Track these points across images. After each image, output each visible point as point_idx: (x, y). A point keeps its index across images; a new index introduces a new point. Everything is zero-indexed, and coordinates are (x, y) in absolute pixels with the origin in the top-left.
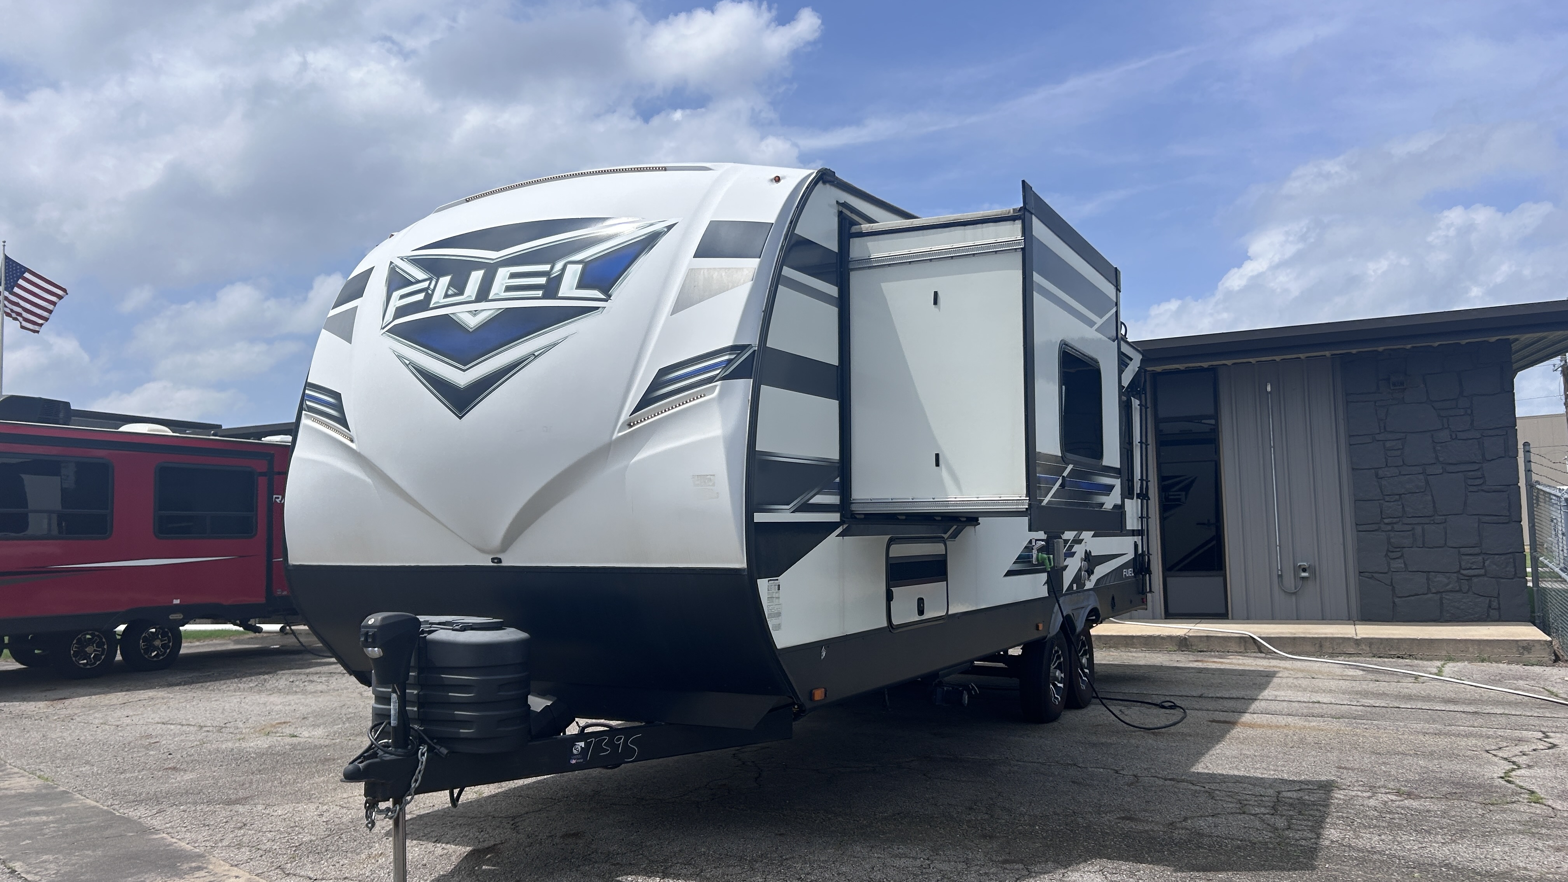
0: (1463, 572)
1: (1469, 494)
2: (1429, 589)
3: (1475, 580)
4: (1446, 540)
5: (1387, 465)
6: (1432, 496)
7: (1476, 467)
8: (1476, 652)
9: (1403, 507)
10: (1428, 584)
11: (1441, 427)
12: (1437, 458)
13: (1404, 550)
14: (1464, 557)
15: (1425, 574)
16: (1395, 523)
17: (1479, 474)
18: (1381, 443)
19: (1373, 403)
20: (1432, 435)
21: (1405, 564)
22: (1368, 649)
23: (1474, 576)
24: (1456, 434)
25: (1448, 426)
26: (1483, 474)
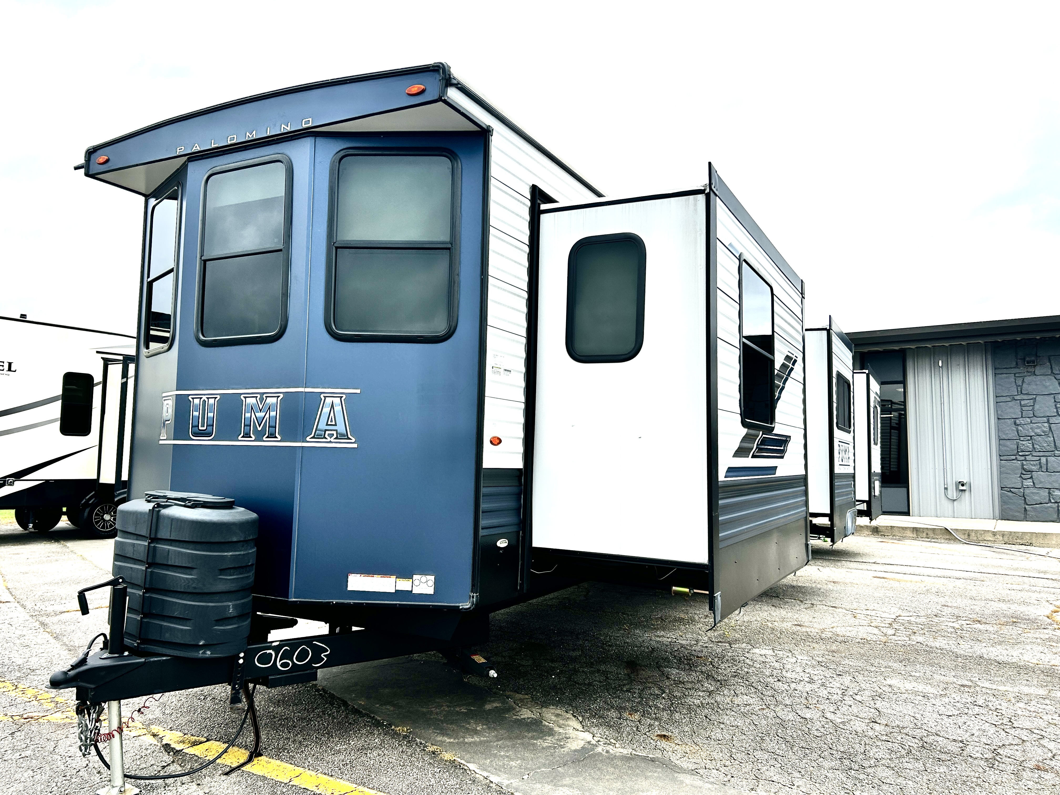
2: (1050, 500)
5: (1022, 416)
6: (1053, 437)
9: (1033, 444)
10: (1050, 497)
13: (1033, 473)
15: (1047, 490)
16: (1027, 456)
18: (1018, 401)
19: (1013, 375)
20: (1054, 397)
21: (1034, 483)
22: (1001, 538)
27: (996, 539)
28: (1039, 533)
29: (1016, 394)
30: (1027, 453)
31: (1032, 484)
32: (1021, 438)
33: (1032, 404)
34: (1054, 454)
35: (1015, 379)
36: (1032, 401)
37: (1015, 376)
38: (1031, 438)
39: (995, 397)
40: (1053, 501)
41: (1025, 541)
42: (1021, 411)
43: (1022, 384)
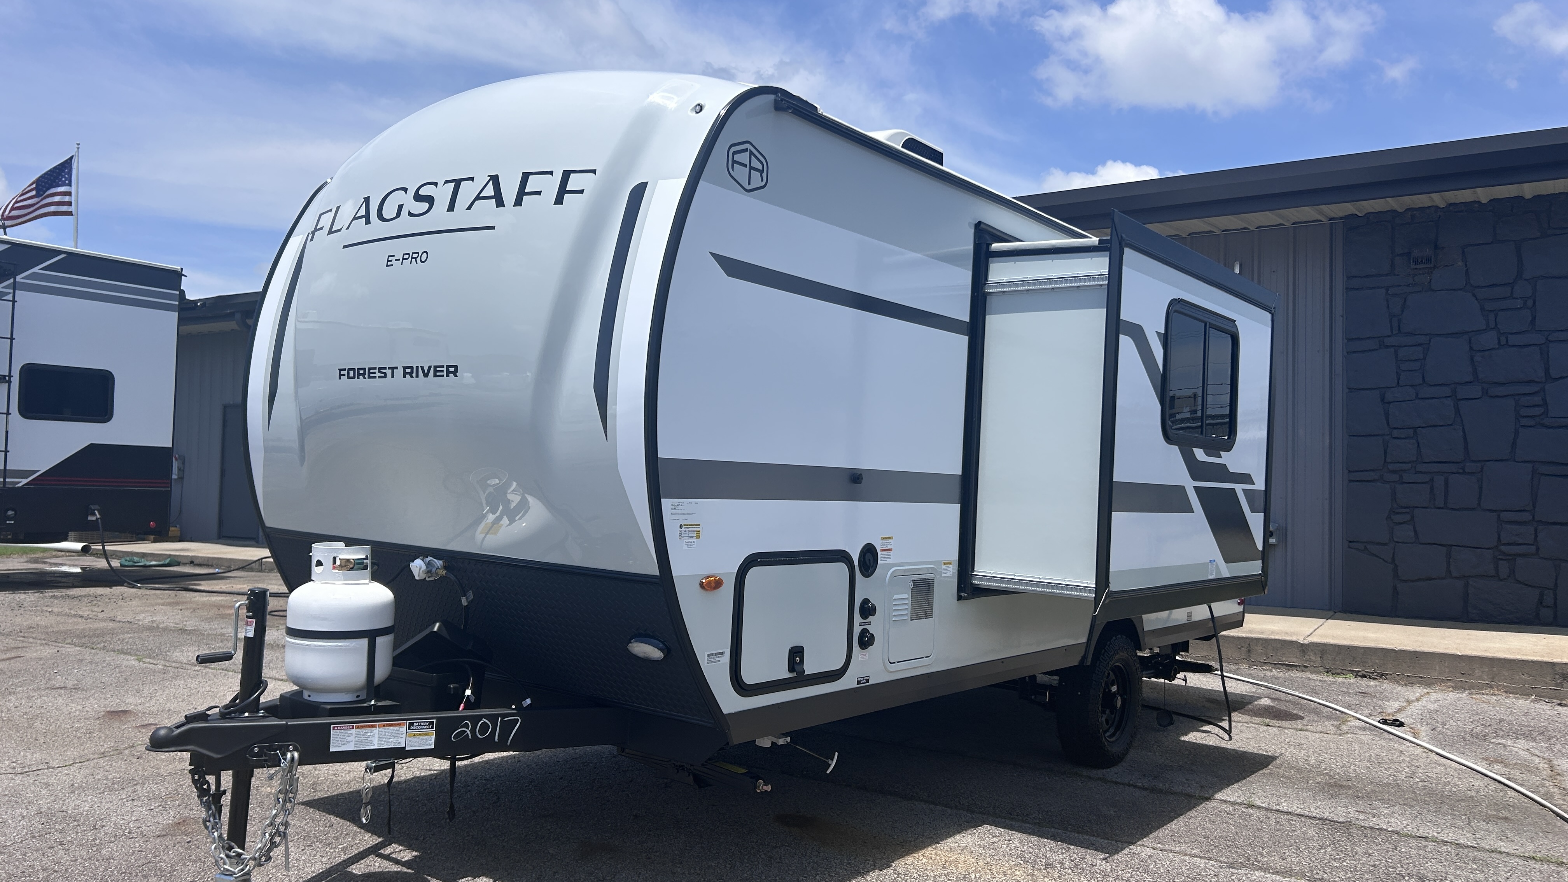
0: (1503, 548)
1: (1521, 430)
2: (1449, 571)
3: (1520, 560)
4: (1480, 498)
5: (1398, 383)
6: (1463, 431)
7: (1535, 388)
8: (1486, 678)
9: (1418, 445)
10: (1449, 564)
11: (1484, 327)
12: (1475, 373)
13: (1416, 510)
14: (1506, 526)
15: (1445, 548)
16: (1405, 471)
17: (1537, 400)
18: (1392, 350)
19: (1384, 290)
20: (1470, 340)
21: (1415, 531)
22: (1319, 659)
23: (1520, 555)
24: (1507, 338)
25: (1496, 325)
26: (1544, 400)
27: (1306, 661)
28: (1401, 651)
29: (1389, 333)
30: (1405, 466)
31: (1412, 534)
32: (1395, 431)
33: (1421, 356)
34: (1463, 468)
35: (1387, 301)
36: (1420, 348)
37: (1387, 293)
38: (1415, 433)
39: (1345, 341)
40: (1455, 573)
41: (1371, 669)
42: (1397, 373)
43: (1402, 311)
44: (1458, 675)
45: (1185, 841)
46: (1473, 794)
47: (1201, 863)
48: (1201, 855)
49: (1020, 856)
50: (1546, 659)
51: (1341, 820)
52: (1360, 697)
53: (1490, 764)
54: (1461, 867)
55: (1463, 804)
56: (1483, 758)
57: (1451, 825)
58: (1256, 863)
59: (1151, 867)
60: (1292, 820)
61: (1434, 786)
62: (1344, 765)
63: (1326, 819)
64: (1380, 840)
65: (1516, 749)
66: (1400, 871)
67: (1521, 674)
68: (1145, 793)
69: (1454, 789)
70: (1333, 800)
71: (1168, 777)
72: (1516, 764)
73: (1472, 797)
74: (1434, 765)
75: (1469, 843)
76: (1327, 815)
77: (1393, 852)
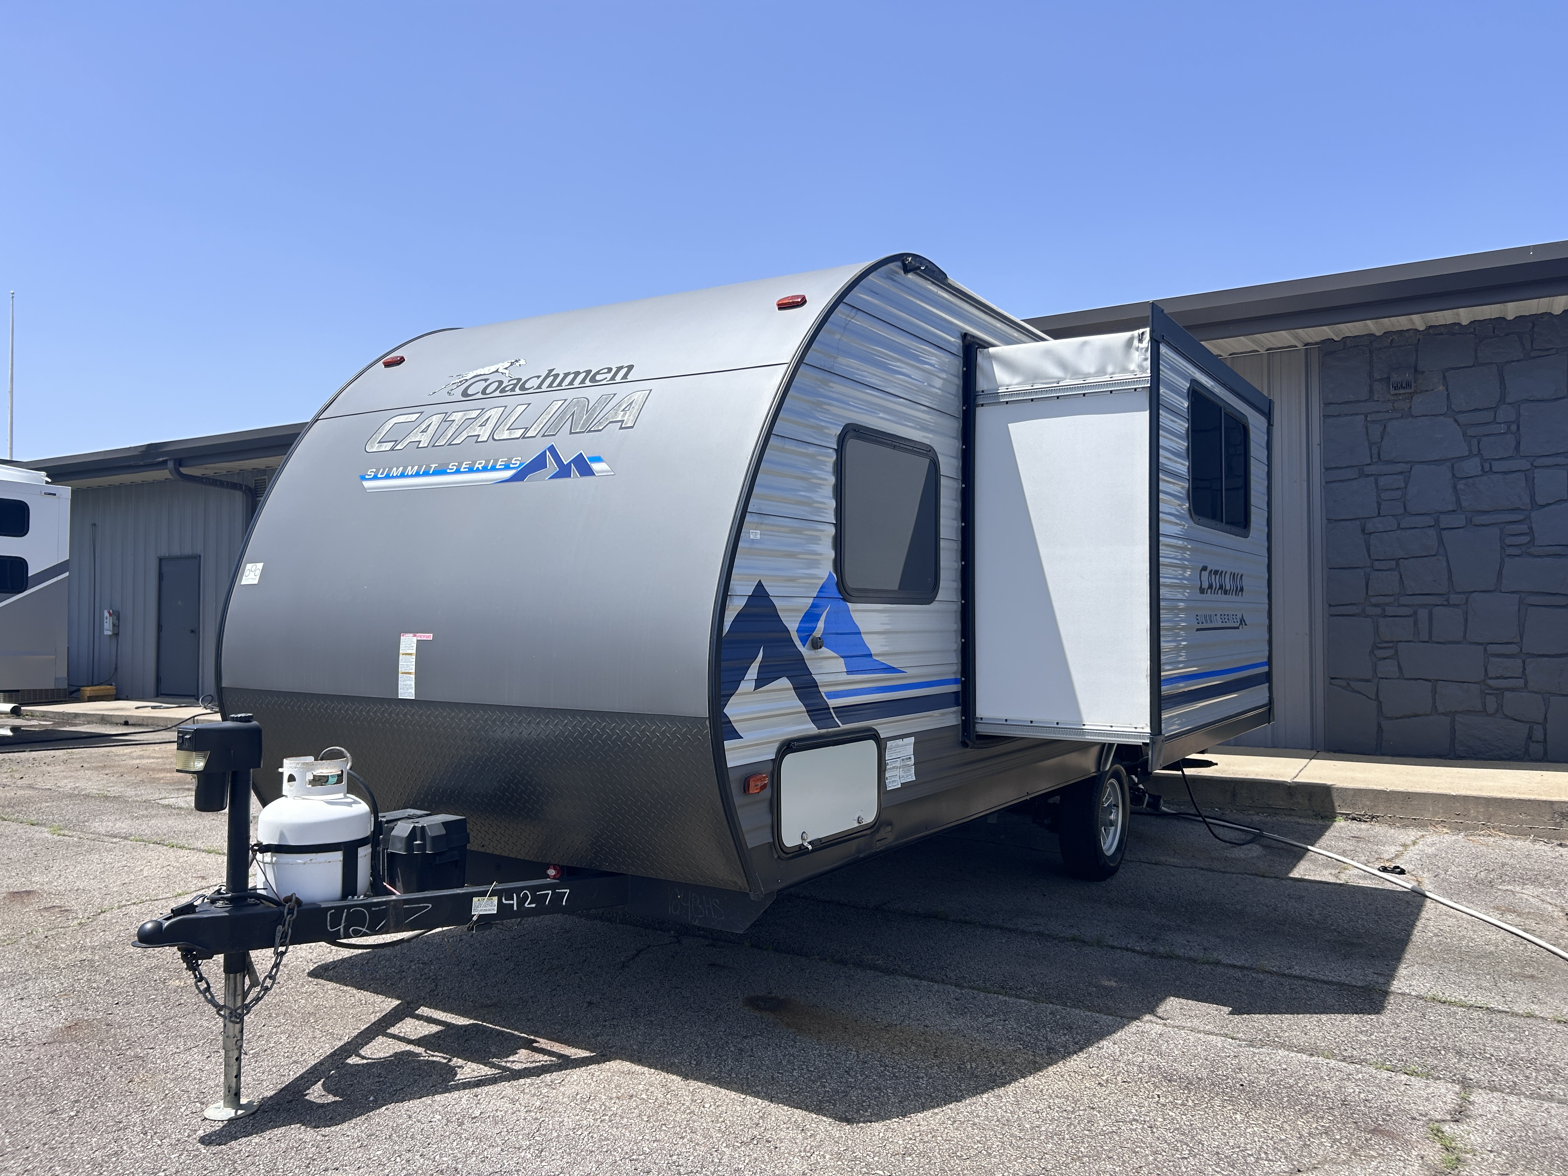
0: (1492, 682)
1: (1506, 559)
2: (1434, 707)
3: (1508, 695)
4: (1465, 632)
5: (1379, 513)
6: (1447, 561)
7: (1520, 517)
8: (1482, 818)
9: (1401, 577)
10: (1434, 699)
11: (1467, 453)
12: (1458, 501)
13: (1399, 644)
14: (1492, 659)
15: (1430, 684)
16: (1387, 604)
17: (1524, 528)
18: (1372, 478)
19: (1363, 417)
20: (1452, 467)
21: (1400, 667)
22: (1307, 801)
23: (1507, 689)
24: (1490, 464)
25: (1479, 450)
26: (1531, 528)
27: (1294, 805)
28: (1392, 792)
29: (1369, 461)
30: (1387, 599)
31: (1396, 669)
32: (1376, 563)
33: (1403, 485)
34: (1447, 600)
35: (1367, 428)
36: (1401, 477)
37: (1366, 419)
38: (1397, 564)
39: (1323, 470)
40: (1441, 709)
41: (1361, 811)
42: (1378, 502)
43: (1382, 438)
44: (1453, 816)
45: (1196, 1015)
46: (1493, 948)
47: (1218, 1041)
48: (1216, 1031)
49: (1018, 1039)
50: (1544, 798)
51: (1359, 984)
52: (1353, 842)
53: (1502, 914)
54: (1498, 1037)
55: (1484, 961)
56: (1494, 908)
57: (1477, 987)
58: (1276, 1039)
59: (1164, 1048)
60: (1308, 986)
61: (1449, 940)
62: (1351, 920)
63: (1343, 984)
64: (1406, 1006)
65: (1526, 896)
66: (1434, 1044)
67: (1518, 813)
68: (1145, 958)
69: (1471, 944)
70: (1347, 961)
71: (1167, 938)
72: (1529, 913)
73: (1491, 953)
74: (1445, 917)
75: (1500, 1007)
76: (1343, 979)
77: (1422, 1020)
